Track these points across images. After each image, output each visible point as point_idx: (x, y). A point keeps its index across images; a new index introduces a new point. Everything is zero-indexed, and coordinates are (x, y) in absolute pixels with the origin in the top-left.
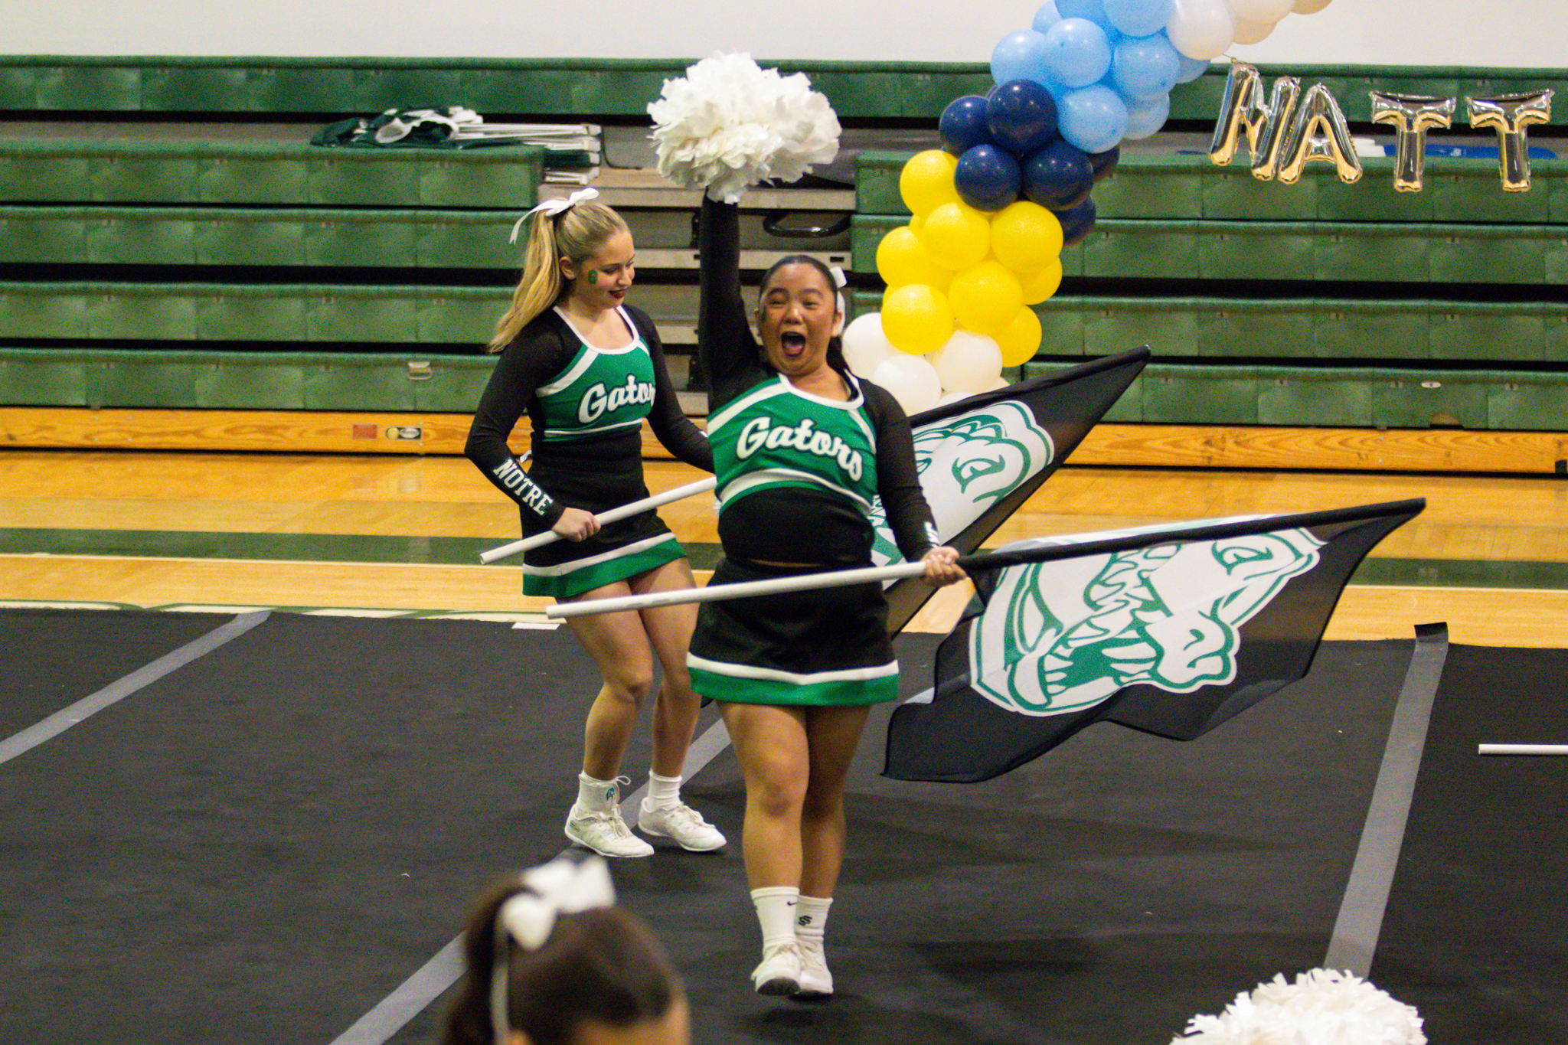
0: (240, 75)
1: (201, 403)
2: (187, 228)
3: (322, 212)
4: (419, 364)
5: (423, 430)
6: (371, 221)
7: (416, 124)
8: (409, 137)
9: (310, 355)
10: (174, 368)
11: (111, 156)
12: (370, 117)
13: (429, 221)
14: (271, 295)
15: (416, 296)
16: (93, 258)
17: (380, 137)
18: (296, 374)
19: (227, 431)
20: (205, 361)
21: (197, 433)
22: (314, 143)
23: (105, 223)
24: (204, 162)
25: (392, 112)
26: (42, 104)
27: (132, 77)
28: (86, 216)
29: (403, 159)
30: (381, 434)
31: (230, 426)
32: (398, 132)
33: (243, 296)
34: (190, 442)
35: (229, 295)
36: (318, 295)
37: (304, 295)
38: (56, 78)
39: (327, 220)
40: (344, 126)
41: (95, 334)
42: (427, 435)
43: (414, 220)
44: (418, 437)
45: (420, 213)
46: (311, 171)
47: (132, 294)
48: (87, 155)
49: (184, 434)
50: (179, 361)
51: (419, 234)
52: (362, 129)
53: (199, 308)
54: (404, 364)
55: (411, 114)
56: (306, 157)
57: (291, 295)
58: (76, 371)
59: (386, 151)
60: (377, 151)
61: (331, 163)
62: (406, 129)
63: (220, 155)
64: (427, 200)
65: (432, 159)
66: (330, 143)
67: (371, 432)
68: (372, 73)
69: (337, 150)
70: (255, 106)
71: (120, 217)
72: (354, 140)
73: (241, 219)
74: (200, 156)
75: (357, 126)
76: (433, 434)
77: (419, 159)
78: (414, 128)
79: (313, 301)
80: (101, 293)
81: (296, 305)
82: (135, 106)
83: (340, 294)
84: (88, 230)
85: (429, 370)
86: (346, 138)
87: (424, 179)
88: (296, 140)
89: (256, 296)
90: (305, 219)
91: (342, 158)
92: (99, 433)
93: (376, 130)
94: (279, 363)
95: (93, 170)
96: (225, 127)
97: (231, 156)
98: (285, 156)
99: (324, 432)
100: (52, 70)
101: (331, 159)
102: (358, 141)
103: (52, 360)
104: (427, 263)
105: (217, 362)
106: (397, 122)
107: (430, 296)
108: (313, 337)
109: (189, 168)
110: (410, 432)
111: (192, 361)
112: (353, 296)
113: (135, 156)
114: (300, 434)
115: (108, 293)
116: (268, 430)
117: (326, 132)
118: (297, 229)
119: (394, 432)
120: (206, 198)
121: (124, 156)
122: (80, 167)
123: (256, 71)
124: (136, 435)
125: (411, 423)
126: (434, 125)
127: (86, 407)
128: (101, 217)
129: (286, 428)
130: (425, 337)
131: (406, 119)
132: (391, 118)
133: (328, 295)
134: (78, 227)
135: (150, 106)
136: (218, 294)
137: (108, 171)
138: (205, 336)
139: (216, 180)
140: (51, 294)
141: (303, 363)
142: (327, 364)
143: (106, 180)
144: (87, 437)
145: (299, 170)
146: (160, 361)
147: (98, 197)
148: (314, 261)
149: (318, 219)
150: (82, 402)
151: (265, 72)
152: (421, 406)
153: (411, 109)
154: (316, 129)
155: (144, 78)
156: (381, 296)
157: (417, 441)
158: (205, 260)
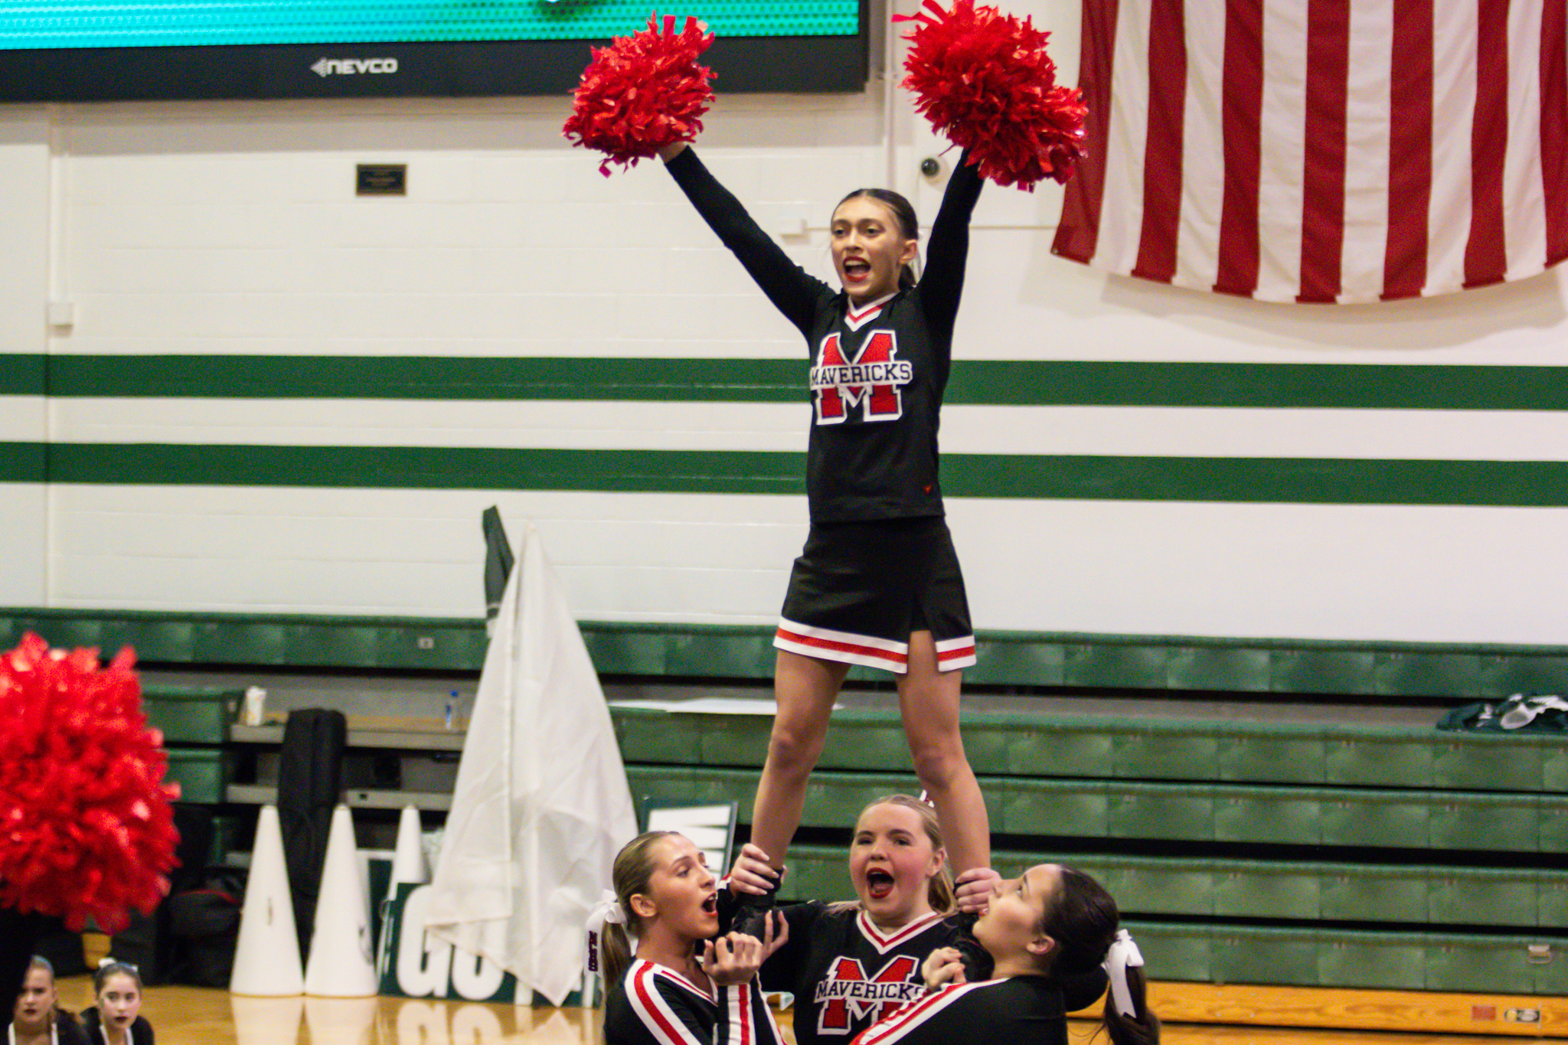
0: (1368, 659)
1: (1323, 980)
2: (1313, 809)
3: (1446, 795)
4: (1539, 948)
5: (1541, 1014)
6: (1492, 805)
7: (1541, 710)
8: (1533, 724)
9: (1432, 937)
10: (1297, 945)
11: (1238, 735)
12: (1495, 702)
13: (1551, 805)
14: (1393, 877)
15: (1537, 880)
16: (1221, 835)
17: (1505, 723)
18: (1418, 954)
19: (1348, 1009)
20: (1331, 940)
21: (1318, 1011)
22: (1440, 727)
23: (1232, 801)
24: (1331, 744)
25: (1517, 697)
26: (1172, 683)
27: (1262, 658)
28: (1213, 795)
29: (1528, 744)
30: (1499, 1015)
31: (1351, 1004)
32: (1522, 717)
33: (1365, 876)
34: (1311, 1019)
35: (1353, 875)
36: (1441, 877)
37: (1427, 877)
38: (1187, 657)
39: (1452, 803)
40: (1468, 711)
41: (1220, 911)
42: (1545, 1018)
43: (1538, 806)
44: (1536, 1020)
45: (1545, 798)
46: (1436, 755)
47: (1257, 872)
48: (1217, 734)
49: (1306, 1010)
50: (1302, 939)
51: (1542, 819)
52: (1487, 714)
53: (1323, 887)
54: (1524, 947)
55: (1536, 700)
56: (1432, 741)
57: (1413, 877)
58: (1200, 947)
59: (1511, 737)
60: (1503, 736)
61: (1457, 746)
62: (1531, 715)
63: (1347, 737)
64: (1549, 784)
65: (1555, 745)
66: (1455, 728)
67: (1491, 1014)
68: (1498, 659)
69: (1463, 734)
70: (1382, 689)
71: (1246, 796)
72: (1480, 725)
73: (1368, 801)
74: (1326, 737)
75: (1482, 710)
76: (1550, 1017)
77: (1543, 745)
78: (1538, 715)
79: (1435, 883)
80: (1226, 870)
81: (1418, 887)
82: (1262, 686)
83: (1462, 878)
84: (1215, 809)
85: (1549, 954)
86: (1471, 722)
87: (1547, 765)
88: (1422, 723)
89: (1379, 876)
90: (1429, 802)
91: (1468, 742)
92: (1222, 1008)
93: (1500, 715)
94: (1402, 943)
95: (1221, 749)
96: (1353, 710)
97: (1358, 739)
98: (1410, 740)
99: (1445, 1013)
100: (1184, 650)
101: (1456, 743)
102: (1482, 727)
103: (1176, 935)
104: (1548, 847)
105: (1340, 941)
106: (1522, 708)
107: (1550, 880)
108: (1435, 917)
109: (1316, 749)
110: (1529, 1015)
111: (1316, 939)
112: (1476, 879)
113: (1264, 737)
114: (1421, 1013)
115: (1235, 870)
116: (1388, 1009)
117: (1452, 717)
118: (1419, 812)
119: (1512, 1014)
120: (1332, 779)
121: (1251, 736)
122: (1209, 745)
123: (1384, 655)
124: (1258, 1011)
125: (1530, 1006)
126: (1557, 712)
127: (1210, 982)
128: (1228, 795)
129: (1406, 1008)
130: (1545, 921)
131: (1531, 705)
132: (1515, 704)
133: (1451, 878)
134: (1207, 804)
135: (1279, 688)
136: (1342, 874)
137: (1237, 751)
138: (1329, 915)
139: (1343, 761)
140: (1178, 870)
141: (1425, 944)
142: (1448, 945)
143: (1236, 759)
144: (1210, 1011)
145: (1424, 754)
146: (1282, 939)
147: (1226, 776)
148: (1438, 843)
149: (1443, 802)
150: (1206, 976)
151: (1393, 656)
152: (1540, 988)
153: (1535, 695)
154: (1443, 713)
155: (1274, 659)
156: (1503, 880)
157: (1533, 1024)
158: (1329, 840)
